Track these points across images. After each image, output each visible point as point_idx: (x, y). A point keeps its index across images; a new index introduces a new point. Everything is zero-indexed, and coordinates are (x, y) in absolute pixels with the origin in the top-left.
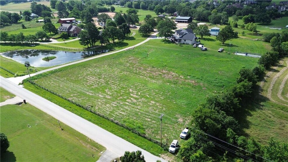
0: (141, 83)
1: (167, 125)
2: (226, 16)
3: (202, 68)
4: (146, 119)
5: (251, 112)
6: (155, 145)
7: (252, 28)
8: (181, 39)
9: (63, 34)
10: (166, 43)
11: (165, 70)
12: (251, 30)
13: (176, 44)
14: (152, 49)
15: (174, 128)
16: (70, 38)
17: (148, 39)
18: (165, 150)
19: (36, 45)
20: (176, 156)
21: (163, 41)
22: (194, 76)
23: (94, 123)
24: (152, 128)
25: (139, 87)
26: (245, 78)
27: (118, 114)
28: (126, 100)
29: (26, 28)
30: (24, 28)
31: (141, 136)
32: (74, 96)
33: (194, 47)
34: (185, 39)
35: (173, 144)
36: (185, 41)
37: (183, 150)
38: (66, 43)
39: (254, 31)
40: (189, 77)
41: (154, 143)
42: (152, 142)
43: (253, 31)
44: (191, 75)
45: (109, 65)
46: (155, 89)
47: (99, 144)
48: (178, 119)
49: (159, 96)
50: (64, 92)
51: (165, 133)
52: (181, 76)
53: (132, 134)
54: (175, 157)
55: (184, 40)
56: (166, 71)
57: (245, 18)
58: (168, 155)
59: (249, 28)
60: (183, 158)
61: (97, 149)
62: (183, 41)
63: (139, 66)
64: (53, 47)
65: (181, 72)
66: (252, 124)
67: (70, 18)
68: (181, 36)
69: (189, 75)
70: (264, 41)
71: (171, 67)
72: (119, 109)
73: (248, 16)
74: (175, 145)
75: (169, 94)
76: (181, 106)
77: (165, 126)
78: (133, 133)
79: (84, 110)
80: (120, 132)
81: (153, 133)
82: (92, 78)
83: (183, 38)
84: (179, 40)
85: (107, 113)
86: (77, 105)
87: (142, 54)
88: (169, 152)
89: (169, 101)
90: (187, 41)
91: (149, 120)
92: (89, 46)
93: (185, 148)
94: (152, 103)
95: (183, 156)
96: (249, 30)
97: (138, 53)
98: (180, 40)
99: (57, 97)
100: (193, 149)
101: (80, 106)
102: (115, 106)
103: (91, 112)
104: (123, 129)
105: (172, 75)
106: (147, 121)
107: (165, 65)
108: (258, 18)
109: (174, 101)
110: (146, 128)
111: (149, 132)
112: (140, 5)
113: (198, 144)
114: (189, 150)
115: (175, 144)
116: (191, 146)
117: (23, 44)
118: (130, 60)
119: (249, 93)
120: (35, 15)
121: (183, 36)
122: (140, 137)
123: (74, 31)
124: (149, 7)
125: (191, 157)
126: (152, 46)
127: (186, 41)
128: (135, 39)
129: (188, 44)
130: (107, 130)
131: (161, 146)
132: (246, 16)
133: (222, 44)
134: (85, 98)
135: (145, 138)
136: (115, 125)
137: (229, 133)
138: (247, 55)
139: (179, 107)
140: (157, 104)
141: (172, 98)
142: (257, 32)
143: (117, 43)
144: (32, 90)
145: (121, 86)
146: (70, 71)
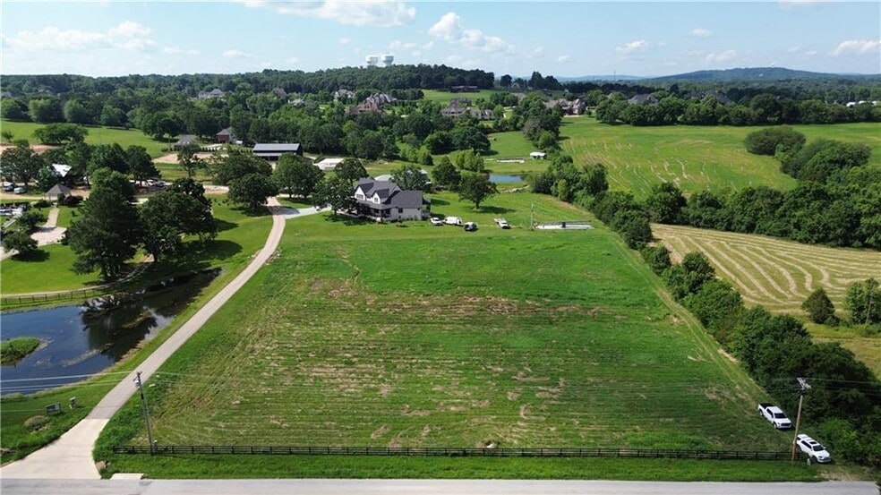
2: (391, 138)
8: (389, 209)
10: (350, 224)
14: (335, 245)
17: (279, 219)
34: (400, 207)
36: (401, 211)
52: (529, 303)
55: (397, 210)
56: (478, 299)
62: (394, 213)
68: (385, 200)
70: (532, 192)
71: (468, 283)
83: (392, 204)
87: (332, 265)
90: (407, 213)
112: (60, 109)
121: (390, 198)
126: (325, 238)
127: (404, 210)
129: (412, 219)
133: (475, 209)
138: (564, 226)
143: (191, 246)
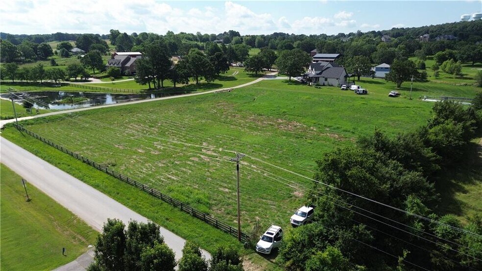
0: (229, 135)
1: (264, 201)
2: (403, 52)
3: (356, 116)
4: (221, 189)
5: (464, 186)
6: (227, 236)
7: (453, 68)
8: (319, 77)
9: (113, 70)
10: (291, 84)
11: (282, 119)
12: (452, 73)
13: (309, 85)
14: (263, 91)
15: (279, 206)
16: (123, 77)
17: (260, 79)
18: (246, 247)
19: (61, 86)
20: (272, 262)
21: (286, 82)
22: (338, 128)
23: (103, 191)
24: (228, 205)
25: (224, 140)
26: (447, 117)
27: (162, 179)
28: (189, 157)
29: (57, 65)
30: (53, 66)
31: (198, 218)
32: (87, 149)
33: (343, 89)
34: (326, 77)
35: (268, 233)
36: (326, 80)
37: (289, 244)
38: (114, 84)
39: (457, 74)
40: (328, 129)
41: (225, 232)
42: (221, 230)
43: (455, 74)
44: (331, 126)
45: (178, 111)
46: (256, 144)
47: (94, 228)
48: (293, 191)
49: (260, 154)
50: (73, 142)
51: (256, 215)
52: (312, 128)
53: (179, 213)
54: (269, 264)
55: (324, 79)
56: (284, 121)
57: (439, 55)
58: (253, 259)
59: (447, 69)
60: (288, 263)
61: (84, 240)
63: (234, 113)
64: (89, 88)
65: (314, 121)
66: (469, 207)
67: (133, 52)
69: (329, 125)
71: (294, 114)
72: (169, 170)
73: (445, 52)
74: (273, 236)
75: (281, 151)
76: (305, 171)
77: (259, 203)
78: (182, 212)
79: (95, 170)
80: (153, 209)
81: (228, 214)
82: (137, 126)
83: (322, 75)
84: (315, 79)
85: (139, 176)
86: (84, 162)
87: (244, 98)
88: (256, 252)
89: (279, 162)
90: (330, 81)
91: (227, 190)
92: (152, 86)
93: (293, 240)
94: (243, 165)
95: (288, 259)
96: (447, 73)
97: (236, 97)
98: (317, 79)
99: (53, 149)
100: (315, 244)
101: (89, 164)
102: (162, 167)
103: (107, 172)
104: (162, 203)
105: (295, 126)
106: (221, 192)
107: (284, 112)
108: (463, 54)
109: (290, 163)
110: (216, 205)
111: (219, 212)
112: (255, 41)
113: (331, 234)
114: (304, 246)
115: (272, 234)
116: (311, 237)
117: (42, 83)
118: (219, 106)
119: (458, 146)
120: (79, 50)
121: (322, 71)
122: (195, 220)
123: (132, 65)
124: (270, 44)
125: (308, 262)
126: (265, 88)
128: (236, 80)
129: (332, 85)
130: (124, 205)
131: (240, 240)
132: (440, 53)
133: (396, 88)
134: (107, 153)
135: (207, 221)
136: (147, 196)
137: (413, 207)
139: (299, 171)
140: (252, 166)
141: (286, 158)
142: (462, 75)
143: (204, 84)
144: (12, 138)
145: (187, 138)
146: (100, 116)
